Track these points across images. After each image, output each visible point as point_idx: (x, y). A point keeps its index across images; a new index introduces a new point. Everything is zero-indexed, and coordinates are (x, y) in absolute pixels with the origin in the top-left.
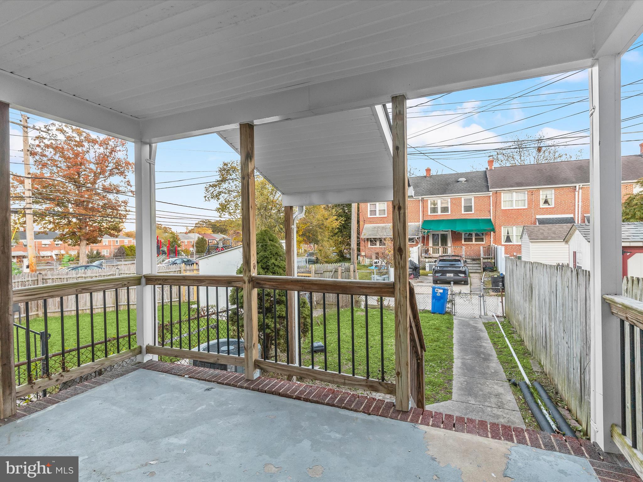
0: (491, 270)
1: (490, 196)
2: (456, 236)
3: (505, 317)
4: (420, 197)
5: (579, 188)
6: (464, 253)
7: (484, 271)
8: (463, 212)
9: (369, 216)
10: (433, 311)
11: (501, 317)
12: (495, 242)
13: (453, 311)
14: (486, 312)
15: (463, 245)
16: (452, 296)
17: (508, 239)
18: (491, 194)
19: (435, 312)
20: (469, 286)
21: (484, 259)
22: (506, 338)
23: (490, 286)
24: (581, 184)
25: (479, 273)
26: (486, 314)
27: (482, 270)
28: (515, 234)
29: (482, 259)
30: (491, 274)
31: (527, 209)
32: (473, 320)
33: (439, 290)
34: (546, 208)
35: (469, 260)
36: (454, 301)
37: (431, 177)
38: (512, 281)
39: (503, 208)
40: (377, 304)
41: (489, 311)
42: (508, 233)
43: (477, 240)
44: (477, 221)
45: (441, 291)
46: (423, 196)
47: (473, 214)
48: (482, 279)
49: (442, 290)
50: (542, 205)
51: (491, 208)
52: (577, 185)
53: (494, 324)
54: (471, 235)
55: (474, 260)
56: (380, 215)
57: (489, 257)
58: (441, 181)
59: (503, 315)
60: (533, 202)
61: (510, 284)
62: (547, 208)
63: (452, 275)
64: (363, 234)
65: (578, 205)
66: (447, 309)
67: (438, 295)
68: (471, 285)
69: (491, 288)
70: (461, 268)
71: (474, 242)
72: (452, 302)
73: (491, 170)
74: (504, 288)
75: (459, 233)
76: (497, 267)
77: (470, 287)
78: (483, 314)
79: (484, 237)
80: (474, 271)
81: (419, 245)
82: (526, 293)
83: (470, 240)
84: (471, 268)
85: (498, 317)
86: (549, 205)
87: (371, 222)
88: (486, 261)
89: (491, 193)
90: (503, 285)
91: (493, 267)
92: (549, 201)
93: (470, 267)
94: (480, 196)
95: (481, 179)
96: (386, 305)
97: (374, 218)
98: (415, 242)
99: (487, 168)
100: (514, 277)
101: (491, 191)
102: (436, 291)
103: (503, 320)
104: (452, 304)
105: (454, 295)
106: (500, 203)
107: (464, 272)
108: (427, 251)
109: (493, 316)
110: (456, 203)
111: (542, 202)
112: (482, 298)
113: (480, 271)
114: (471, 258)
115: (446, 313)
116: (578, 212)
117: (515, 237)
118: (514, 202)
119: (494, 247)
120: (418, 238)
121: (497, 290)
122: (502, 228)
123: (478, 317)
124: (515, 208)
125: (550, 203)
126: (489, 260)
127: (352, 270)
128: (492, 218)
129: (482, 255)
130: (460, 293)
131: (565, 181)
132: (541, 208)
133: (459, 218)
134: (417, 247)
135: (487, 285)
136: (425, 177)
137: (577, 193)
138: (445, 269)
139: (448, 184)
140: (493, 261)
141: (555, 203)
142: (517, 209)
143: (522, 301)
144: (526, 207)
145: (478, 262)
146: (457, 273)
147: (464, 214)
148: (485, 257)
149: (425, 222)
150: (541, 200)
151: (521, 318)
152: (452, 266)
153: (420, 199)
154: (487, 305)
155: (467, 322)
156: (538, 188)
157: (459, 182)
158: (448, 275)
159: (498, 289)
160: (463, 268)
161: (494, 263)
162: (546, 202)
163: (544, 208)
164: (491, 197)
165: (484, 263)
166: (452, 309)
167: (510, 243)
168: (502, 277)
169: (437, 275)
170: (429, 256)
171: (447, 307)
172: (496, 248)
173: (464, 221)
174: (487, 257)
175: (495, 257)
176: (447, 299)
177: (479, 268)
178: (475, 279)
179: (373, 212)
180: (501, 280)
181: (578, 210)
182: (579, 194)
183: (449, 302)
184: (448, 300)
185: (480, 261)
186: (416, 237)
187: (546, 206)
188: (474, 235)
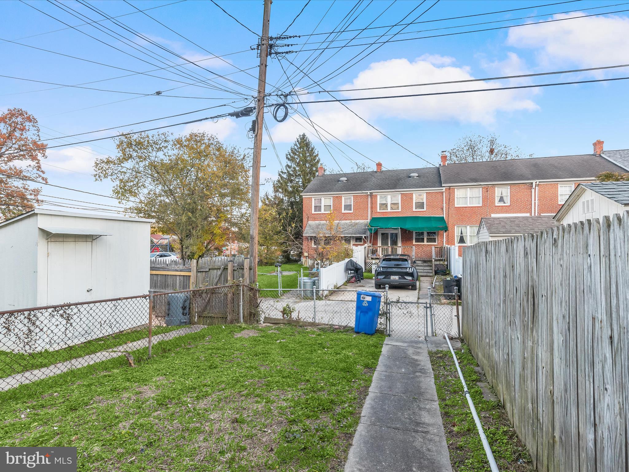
0: (443, 273)
1: (442, 193)
2: (407, 235)
3: (462, 341)
4: (369, 192)
5: (536, 185)
6: (414, 253)
7: (435, 275)
8: (414, 210)
9: (313, 212)
10: (357, 330)
11: (455, 338)
12: (448, 243)
13: (388, 328)
14: (434, 331)
15: (414, 245)
16: (387, 307)
17: (462, 240)
18: (444, 190)
19: (359, 331)
20: (417, 291)
21: (436, 260)
22: (468, 396)
23: (442, 292)
24: (538, 181)
25: (430, 276)
26: (434, 334)
27: (434, 273)
28: (468, 234)
29: (433, 260)
30: (443, 277)
31: (481, 207)
32: (413, 347)
33: (366, 297)
34: (501, 206)
35: (420, 262)
36: (389, 313)
37: (382, 172)
38: (474, 282)
39: (456, 206)
40: (282, 318)
41: (438, 330)
42: (462, 234)
43: (429, 240)
44: (429, 219)
45: (369, 299)
46: (372, 191)
47: (425, 212)
48: (432, 283)
49: (371, 297)
50: (497, 203)
51: (444, 205)
52: (534, 182)
53: (446, 355)
54: (422, 234)
55: (425, 261)
56: (325, 210)
57: (441, 259)
58: (392, 176)
59: (460, 335)
60: (487, 199)
61: (472, 288)
62: (503, 206)
63: (397, 278)
64: (305, 231)
65: (535, 203)
66: (379, 326)
67: (365, 304)
68: (420, 290)
69: (443, 295)
70: (408, 269)
71: (425, 243)
72: (386, 314)
73: (444, 166)
74: (461, 294)
75: (409, 231)
76: (450, 271)
77: (419, 293)
78: (430, 334)
79: (436, 237)
80: (425, 274)
81: (366, 245)
82: (514, 307)
83: (423, 240)
84: (422, 271)
85: (451, 339)
86: (504, 203)
87: (315, 219)
88: (438, 263)
89: (444, 188)
90: (459, 290)
91: (446, 270)
92: (505, 199)
93: (421, 269)
94: (433, 192)
95: (434, 175)
96: (295, 319)
97: (319, 214)
98: (362, 241)
99: (440, 165)
100: (481, 274)
101: (444, 187)
102: (361, 299)
103: (459, 345)
104: (387, 318)
105: (389, 304)
106: (454, 200)
107: (411, 275)
108: (374, 252)
109: (445, 338)
110: (407, 199)
111: (497, 199)
112: (428, 310)
113: (431, 274)
114: (422, 260)
115: (377, 331)
116: (535, 211)
117: (469, 238)
118: (469, 198)
119: (447, 248)
120: (365, 237)
121: (450, 298)
122: (456, 227)
123: (422, 338)
124: (469, 205)
125: (506, 202)
126: (441, 262)
127: (246, 266)
128: (444, 216)
129: (434, 256)
130: (398, 302)
131: (522, 177)
132: (496, 206)
133: (410, 216)
134: (363, 247)
135: (438, 290)
136: (376, 172)
137: (533, 190)
138: (389, 270)
139: (399, 180)
140: (446, 263)
141: (511, 201)
142: (472, 207)
143: (500, 324)
144: (481, 205)
145: (430, 264)
146: (403, 275)
147: (415, 211)
148: (437, 259)
149: (373, 219)
150: (496, 197)
151: (498, 356)
152: (397, 266)
153: (369, 194)
154: (436, 320)
155: (403, 350)
156: (493, 185)
157: (410, 177)
158: (393, 277)
159: (452, 295)
160: (411, 269)
161: (447, 265)
162: (501, 199)
163: (500, 206)
164: (444, 193)
165: (435, 265)
166: (386, 326)
167: (464, 245)
168: (457, 280)
169: (379, 277)
170: (377, 257)
171: (379, 322)
172: (449, 249)
173: (416, 219)
174: (439, 258)
175: (448, 259)
176: (379, 310)
177: (430, 271)
178: (425, 284)
179: (318, 208)
180: (455, 284)
181: (535, 209)
182: (535, 192)
183: (382, 315)
184: (380, 312)
185: (432, 263)
186: (363, 236)
187: (502, 204)
188: (425, 234)
